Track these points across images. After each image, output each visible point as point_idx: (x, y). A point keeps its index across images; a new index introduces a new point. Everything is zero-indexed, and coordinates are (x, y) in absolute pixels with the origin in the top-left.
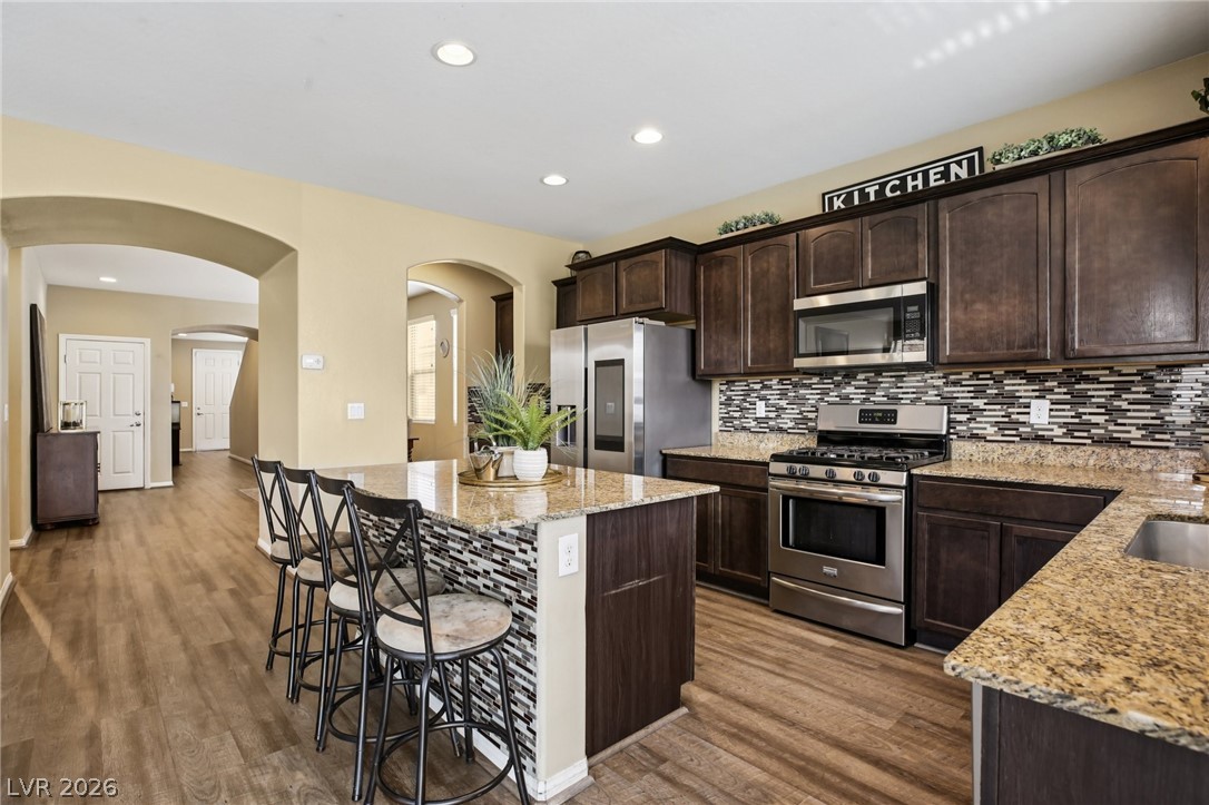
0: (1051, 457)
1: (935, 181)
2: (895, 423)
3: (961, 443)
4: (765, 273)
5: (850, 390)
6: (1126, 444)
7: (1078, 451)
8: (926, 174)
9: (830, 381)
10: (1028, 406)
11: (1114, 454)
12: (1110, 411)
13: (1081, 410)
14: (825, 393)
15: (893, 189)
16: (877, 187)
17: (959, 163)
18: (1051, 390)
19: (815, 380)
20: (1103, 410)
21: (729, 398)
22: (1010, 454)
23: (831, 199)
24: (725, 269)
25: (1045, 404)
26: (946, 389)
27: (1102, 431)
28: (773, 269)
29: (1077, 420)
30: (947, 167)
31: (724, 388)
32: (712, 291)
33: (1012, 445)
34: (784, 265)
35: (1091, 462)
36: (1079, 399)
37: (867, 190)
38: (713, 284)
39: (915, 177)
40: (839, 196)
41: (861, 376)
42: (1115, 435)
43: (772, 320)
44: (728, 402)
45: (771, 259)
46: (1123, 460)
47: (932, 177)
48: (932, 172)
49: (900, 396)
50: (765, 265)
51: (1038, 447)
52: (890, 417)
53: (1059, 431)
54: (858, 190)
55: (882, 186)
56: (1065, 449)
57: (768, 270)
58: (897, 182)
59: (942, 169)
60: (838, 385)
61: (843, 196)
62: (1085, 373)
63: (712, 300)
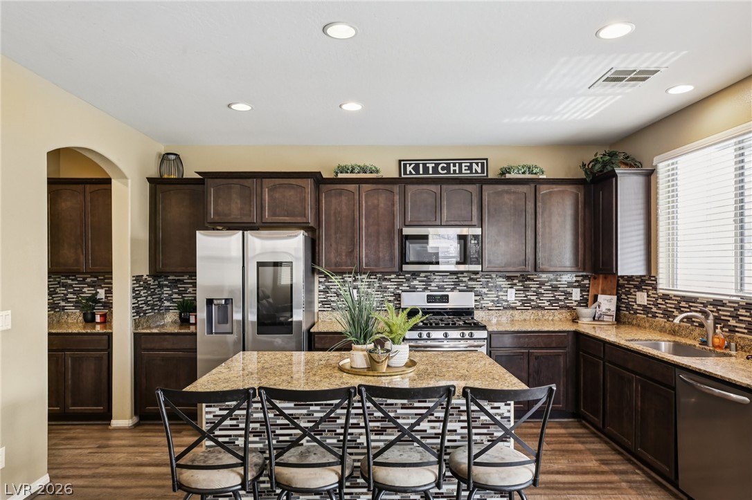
0: (517, 316)
1: (465, 170)
2: (448, 302)
3: (477, 312)
4: (376, 207)
5: (415, 282)
6: (543, 308)
7: (526, 313)
8: (460, 165)
9: (403, 277)
10: (507, 291)
11: (540, 313)
12: (538, 294)
13: (527, 294)
14: (400, 284)
15: (443, 168)
16: (433, 165)
17: (477, 164)
18: (515, 284)
19: (393, 276)
20: (535, 294)
21: (328, 287)
22: (500, 316)
23: (405, 165)
24: (344, 198)
25: (513, 291)
26: (469, 283)
27: (535, 303)
28: (382, 205)
29: (525, 298)
30: (471, 164)
31: (322, 280)
32: (332, 212)
33: (500, 311)
34: (390, 204)
35: (532, 317)
36: (526, 288)
37: (428, 165)
38: (333, 208)
39: (454, 166)
40: (410, 164)
41: (422, 275)
42: (540, 305)
43: (381, 238)
44: (325, 291)
45: (380, 199)
46: (543, 316)
47: (464, 168)
48: (463, 165)
49: (445, 287)
50: (376, 202)
51: (511, 312)
52: (445, 299)
53: (519, 304)
54: (423, 163)
55: (437, 165)
56: (522, 312)
57: (378, 205)
58: (445, 165)
59: (469, 164)
60: (408, 280)
61: (413, 165)
62: (529, 276)
63: (333, 219)
